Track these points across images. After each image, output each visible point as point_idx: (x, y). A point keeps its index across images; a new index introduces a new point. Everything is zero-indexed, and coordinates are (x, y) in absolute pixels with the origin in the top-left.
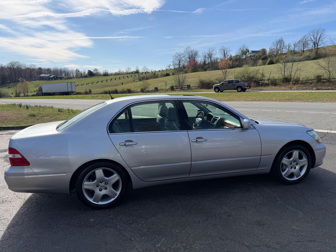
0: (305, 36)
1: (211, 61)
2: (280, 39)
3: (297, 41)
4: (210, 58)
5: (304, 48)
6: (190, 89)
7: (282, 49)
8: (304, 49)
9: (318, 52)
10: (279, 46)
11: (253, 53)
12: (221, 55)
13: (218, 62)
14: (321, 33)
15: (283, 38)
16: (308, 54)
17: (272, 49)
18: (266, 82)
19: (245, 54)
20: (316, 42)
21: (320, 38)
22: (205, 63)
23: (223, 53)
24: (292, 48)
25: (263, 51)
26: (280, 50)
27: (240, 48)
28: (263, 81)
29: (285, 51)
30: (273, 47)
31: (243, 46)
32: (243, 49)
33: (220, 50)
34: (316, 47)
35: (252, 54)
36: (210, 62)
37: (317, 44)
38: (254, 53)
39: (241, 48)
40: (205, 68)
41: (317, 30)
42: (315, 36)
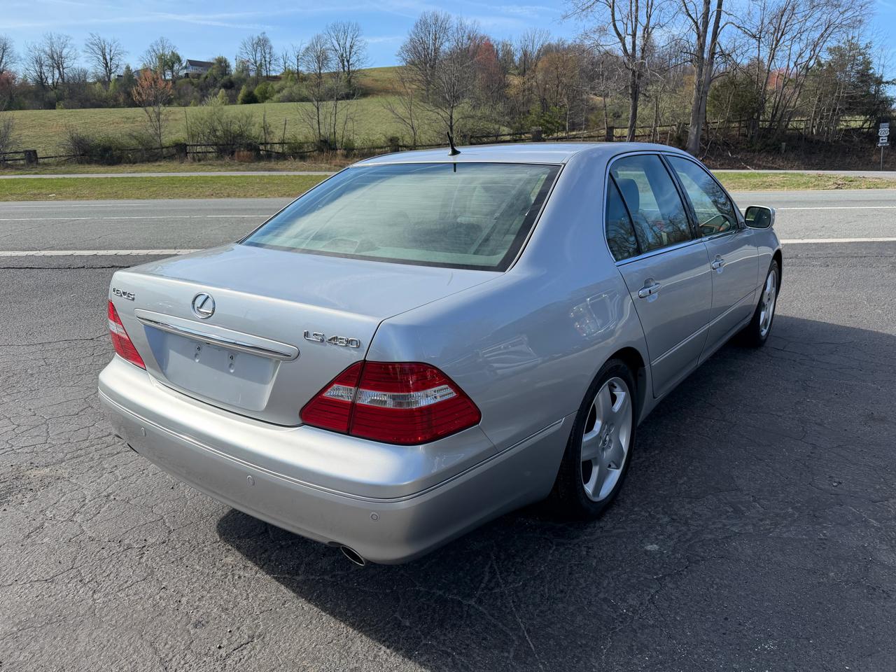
0: (319, 38)
1: (63, 79)
2: (261, 38)
3: (303, 49)
4: (59, 69)
5: (320, 69)
6: (38, 164)
7: (268, 66)
8: (322, 72)
9: (353, 80)
10: (259, 55)
11: (194, 67)
12: (95, 62)
13: (91, 83)
14: (353, 35)
15: (268, 35)
16: (330, 83)
17: (243, 62)
18: (278, 148)
19: (171, 68)
20: (344, 56)
21: (351, 47)
22: (41, 81)
23: (102, 58)
24: (293, 66)
25: (221, 65)
26: (264, 67)
27: (152, 46)
28: (269, 146)
29: (276, 70)
30: (246, 57)
31: (159, 42)
32: (161, 52)
33: (87, 45)
34: (346, 69)
35: (191, 70)
36: (60, 80)
37: (348, 61)
38: (196, 67)
39: (155, 48)
40: (47, 100)
41: (344, 27)
42: (342, 41)
